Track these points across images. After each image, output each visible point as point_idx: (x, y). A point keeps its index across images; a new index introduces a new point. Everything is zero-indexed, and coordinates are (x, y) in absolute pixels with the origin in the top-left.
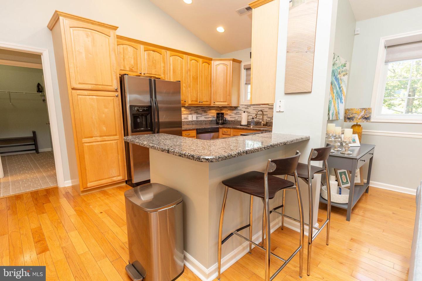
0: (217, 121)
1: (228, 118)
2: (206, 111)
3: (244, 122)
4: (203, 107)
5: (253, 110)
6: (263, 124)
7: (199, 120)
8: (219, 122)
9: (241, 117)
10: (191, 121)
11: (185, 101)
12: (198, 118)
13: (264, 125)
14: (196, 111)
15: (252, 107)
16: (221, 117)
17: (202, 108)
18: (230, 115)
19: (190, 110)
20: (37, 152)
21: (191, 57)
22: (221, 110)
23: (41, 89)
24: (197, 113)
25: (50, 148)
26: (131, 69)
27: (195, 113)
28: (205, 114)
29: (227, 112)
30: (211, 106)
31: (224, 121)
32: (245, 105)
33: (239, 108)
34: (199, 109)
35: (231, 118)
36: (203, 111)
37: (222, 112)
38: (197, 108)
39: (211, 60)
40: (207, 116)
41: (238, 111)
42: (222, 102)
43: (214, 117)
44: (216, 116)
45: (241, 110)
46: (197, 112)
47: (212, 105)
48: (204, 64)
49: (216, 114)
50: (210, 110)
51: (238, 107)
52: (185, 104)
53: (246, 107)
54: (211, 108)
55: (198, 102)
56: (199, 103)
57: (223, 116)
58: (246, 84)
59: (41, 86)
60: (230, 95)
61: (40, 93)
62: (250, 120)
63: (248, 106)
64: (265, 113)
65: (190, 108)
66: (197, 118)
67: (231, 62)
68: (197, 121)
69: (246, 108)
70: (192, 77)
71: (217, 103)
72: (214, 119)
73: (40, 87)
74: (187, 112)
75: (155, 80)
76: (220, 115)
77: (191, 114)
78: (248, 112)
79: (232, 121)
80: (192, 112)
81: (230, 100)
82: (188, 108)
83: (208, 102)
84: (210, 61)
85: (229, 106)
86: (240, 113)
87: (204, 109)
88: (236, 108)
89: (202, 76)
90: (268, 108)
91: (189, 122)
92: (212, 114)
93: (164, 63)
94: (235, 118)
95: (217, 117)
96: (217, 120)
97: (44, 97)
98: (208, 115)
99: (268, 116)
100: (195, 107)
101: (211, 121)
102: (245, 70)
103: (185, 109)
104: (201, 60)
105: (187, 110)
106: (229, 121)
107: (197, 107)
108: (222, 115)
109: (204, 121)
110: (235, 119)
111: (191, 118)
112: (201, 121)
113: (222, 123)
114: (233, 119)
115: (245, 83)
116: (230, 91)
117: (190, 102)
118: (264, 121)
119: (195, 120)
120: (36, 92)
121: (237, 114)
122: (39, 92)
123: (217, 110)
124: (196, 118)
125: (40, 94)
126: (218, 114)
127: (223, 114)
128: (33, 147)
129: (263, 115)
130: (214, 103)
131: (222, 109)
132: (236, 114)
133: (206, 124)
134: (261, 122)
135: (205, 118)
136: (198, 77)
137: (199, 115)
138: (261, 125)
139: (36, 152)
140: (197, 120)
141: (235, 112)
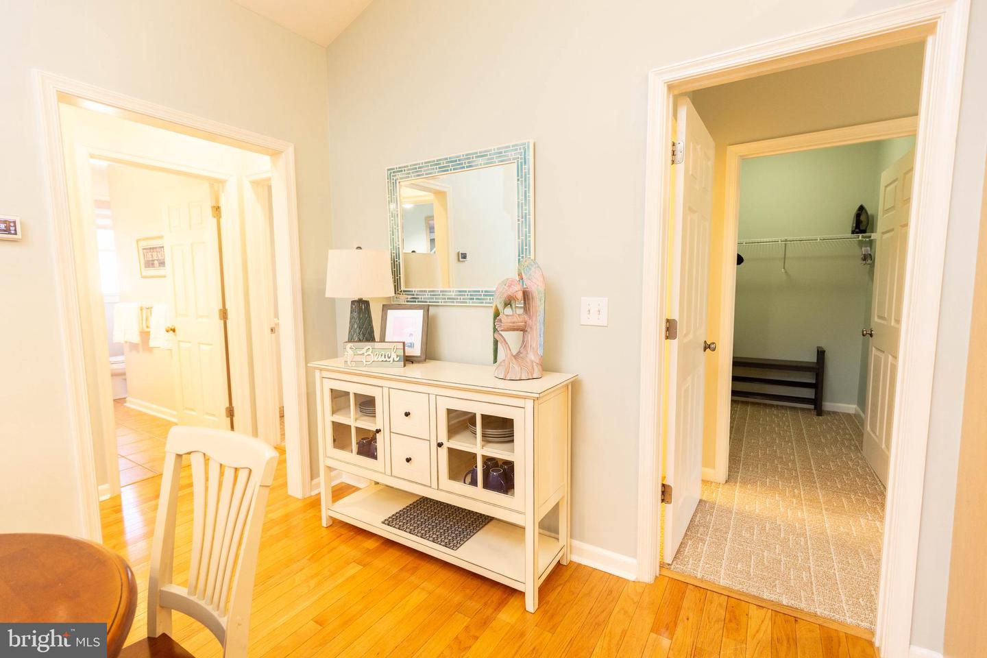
20: (819, 411)
23: (864, 223)
25: (855, 404)
59: (867, 213)
61: (861, 235)
73: (863, 218)
97: (869, 248)
120: (850, 235)
122: (857, 233)
125: (860, 238)
128: (809, 393)
139: (815, 408)
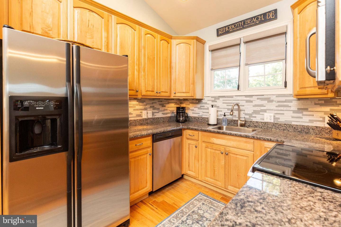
0: (177, 118)
1: (190, 113)
2: (164, 105)
3: (213, 121)
4: (160, 100)
5: (223, 103)
6: (240, 123)
7: (156, 117)
8: (180, 120)
9: (208, 113)
10: (145, 119)
11: (137, 91)
12: (155, 114)
13: (242, 125)
14: (152, 105)
15: (221, 99)
16: (182, 112)
17: (159, 102)
18: (193, 110)
19: (144, 104)
21: (145, 30)
22: (181, 103)
24: (154, 108)
26: (46, 33)
27: (151, 107)
28: (163, 108)
29: (188, 106)
30: (170, 98)
31: (185, 117)
32: (212, 97)
33: (203, 101)
34: (156, 103)
35: (193, 113)
36: (160, 105)
37: (183, 105)
38: (153, 101)
39: (171, 38)
40: (165, 112)
41: (203, 105)
42: (184, 92)
43: (173, 113)
44: (175, 111)
45: (206, 103)
46: (154, 106)
47: (172, 97)
48: (162, 42)
49: (176, 108)
50: (168, 103)
51: (202, 99)
52: (137, 96)
53: (213, 99)
54: (170, 101)
55: (155, 92)
56: (156, 95)
57: (185, 112)
58: (212, 70)
60: (194, 84)
62: (221, 118)
63: (216, 98)
64: (241, 108)
65: (145, 101)
66: (153, 114)
67: (195, 41)
68: (154, 119)
69: (213, 101)
70: (147, 57)
71: (178, 95)
72: (173, 115)
74: (141, 107)
75: (78, 49)
76: (181, 111)
77: (145, 109)
78: (216, 106)
79: (195, 118)
80: (147, 107)
81: (194, 91)
82: (142, 100)
83: (167, 92)
84: (170, 40)
85: (192, 98)
86: (205, 107)
87: (162, 101)
88: (199, 101)
89: (160, 58)
90: (245, 101)
91: (143, 120)
92: (171, 109)
93: (108, 31)
94: (199, 113)
95: (177, 113)
96: (177, 116)
98: (167, 110)
99: (246, 112)
100: (150, 99)
101: (170, 117)
102: (210, 53)
103: (138, 103)
104: (159, 36)
105: (140, 104)
106: (191, 117)
107: (154, 99)
108: (183, 110)
109: (162, 118)
110: (199, 115)
111: (146, 115)
112: (158, 118)
113: (183, 121)
114: (196, 115)
115: (211, 68)
116: (194, 78)
117: (144, 93)
118: (241, 119)
119: (151, 117)
121: (202, 109)
123: (176, 103)
124: (151, 114)
126: (178, 109)
127: (184, 108)
129: (239, 110)
130: (175, 93)
131: (182, 101)
132: (199, 108)
133: (164, 121)
134: (237, 121)
135: (162, 114)
136: (154, 58)
137: (156, 111)
138: (237, 126)
140: (154, 117)
141: (199, 106)
